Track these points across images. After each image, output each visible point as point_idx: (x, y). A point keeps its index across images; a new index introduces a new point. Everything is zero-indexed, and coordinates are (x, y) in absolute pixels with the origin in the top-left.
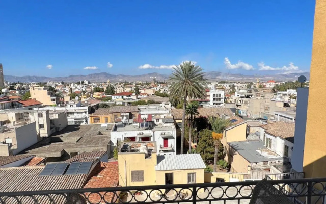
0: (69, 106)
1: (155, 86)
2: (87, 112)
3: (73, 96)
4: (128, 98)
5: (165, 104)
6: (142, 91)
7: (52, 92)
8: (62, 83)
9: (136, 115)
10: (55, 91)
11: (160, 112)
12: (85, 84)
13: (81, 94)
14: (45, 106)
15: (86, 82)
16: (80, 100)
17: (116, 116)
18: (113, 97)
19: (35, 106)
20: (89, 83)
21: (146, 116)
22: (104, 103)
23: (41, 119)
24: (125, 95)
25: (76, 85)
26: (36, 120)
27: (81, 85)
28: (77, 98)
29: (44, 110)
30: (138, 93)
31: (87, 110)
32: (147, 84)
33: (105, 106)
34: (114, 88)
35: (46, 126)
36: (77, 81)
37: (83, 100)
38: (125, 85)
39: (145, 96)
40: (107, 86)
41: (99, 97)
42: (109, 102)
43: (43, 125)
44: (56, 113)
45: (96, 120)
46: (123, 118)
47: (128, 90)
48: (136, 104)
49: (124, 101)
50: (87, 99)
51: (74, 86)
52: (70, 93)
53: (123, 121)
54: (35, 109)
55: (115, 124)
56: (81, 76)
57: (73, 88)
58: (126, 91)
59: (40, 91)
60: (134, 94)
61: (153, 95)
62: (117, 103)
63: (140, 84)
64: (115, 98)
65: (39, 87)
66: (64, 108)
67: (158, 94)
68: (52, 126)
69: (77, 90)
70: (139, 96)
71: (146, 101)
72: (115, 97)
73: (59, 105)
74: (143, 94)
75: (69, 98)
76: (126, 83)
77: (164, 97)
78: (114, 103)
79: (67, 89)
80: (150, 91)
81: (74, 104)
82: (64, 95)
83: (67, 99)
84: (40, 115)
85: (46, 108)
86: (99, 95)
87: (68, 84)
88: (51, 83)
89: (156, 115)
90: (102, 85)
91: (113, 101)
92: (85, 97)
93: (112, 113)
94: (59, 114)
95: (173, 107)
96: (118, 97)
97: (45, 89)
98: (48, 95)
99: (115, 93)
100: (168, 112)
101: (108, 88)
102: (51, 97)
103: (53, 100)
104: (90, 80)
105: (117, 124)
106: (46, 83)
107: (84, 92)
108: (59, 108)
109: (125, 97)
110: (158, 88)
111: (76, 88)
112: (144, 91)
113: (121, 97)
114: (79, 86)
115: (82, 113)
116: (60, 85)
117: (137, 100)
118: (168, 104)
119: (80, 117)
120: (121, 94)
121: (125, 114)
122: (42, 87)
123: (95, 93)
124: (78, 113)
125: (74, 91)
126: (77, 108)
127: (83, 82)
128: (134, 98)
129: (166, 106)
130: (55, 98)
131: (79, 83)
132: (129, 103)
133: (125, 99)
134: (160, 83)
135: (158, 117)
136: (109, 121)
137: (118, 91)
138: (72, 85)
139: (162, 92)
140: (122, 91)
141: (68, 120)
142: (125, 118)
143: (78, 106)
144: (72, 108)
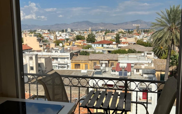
0: (54, 51)
1: (139, 34)
2: (69, 58)
3: (57, 43)
4: (108, 46)
5: (147, 54)
6: (123, 40)
7: (40, 38)
8: (49, 31)
9: (115, 63)
10: (43, 38)
11: (140, 62)
12: (69, 32)
13: (64, 41)
14: (34, 51)
15: (69, 30)
16: (63, 46)
17: (95, 64)
18: (93, 45)
19: (27, 51)
20: (72, 31)
21: (125, 65)
22: (85, 50)
23: (31, 62)
24: (105, 44)
25: (60, 33)
26: (28, 62)
27: (65, 33)
28: (61, 45)
29: (34, 54)
30: (118, 42)
31: (69, 56)
32: (129, 32)
33: (86, 54)
34: (94, 36)
35: (35, 68)
36: (61, 29)
37: (66, 47)
38: (105, 34)
39: (125, 45)
40: (88, 34)
41: (80, 45)
42: (89, 50)
43: (33, 67)
44: (44, 58)
45: (77, 66)
46: (101, 66)
47: (108, 38)
48: (116, 52)
49: (104, 50)
50: (70, 46)
51: (58, 34)
52: (55, 40)
53: (102, 68)
54: (26, 53)
55: (93, 70)
56: (65, 24)
57: (58, 35)
58: (106, 39)
59: (31, 37)
60: (114, 43)
61: (134, 44)
62: (97, 51)
63: (122, 32)
64: (95, 47)
65: (30, 34)
66: (50, 54)
67: (140, 43)
68: (40, 68)
69: (61, 38)
70: (119, 45)
71: (127, 50)
72: (95, 45)
73: (46, 50)
74: (124, 43)
75: (54, 44)
76: (107, 32)
77: (147, 46)
78: (94, 50)
79: (53, 37)
80: (132, 40)
81: (58, 50)
82: (50, 42)
83: (52, 45)
84: (31, 58)
85: (36, 53)
86: (80, 43)
87: (54, 33)
88: (39, 31)
89: (136, 64)
90: (83, 33)
91: (93, 49)
92: (68, 44)
93: (91, 60)
94: (46, 59)
95: (156, 58)
96: (98, 45)
97: (35, 36)
98: (37, 41)
99: (96, 41)
100: (150, 62)
101: (89, 36)
102: (40, 43)
103: (41, 46)
104: (73, 28)
105: (95, 71)
106: (35, 31)
107: (67, 40)
108: (45, 54)
109: (105, 46)
110: (141, 37)
111: (60, 35)
112: (125, 40)
113: (101, 45)
114: (63, 34)
115: (64, 58)
116: (46, 32)
117: (118, 49)
118: (151, 54)
119: (63, 63)
120: (102, 43)
121: (104, 62)
122: (33, 34)
123: (77, 41)
124: (61, 58)
125: (58, 38)
126: (61, 54)
127: (66, 30)
128: (114, 47)
129: (148, 56)
130: (42, 44)
131: (63, 31)
132: (109, 52)
133: (105, 48)
134: (144, 32)
135: (138, 66)
136: (88, 68)
137: (98, 39)
138: (57, 33)
139: (145, 41)
140: (103, 40)
141: (53, 65)
142: (104, 65)
143: (61, 52)
144: (56, 54)
